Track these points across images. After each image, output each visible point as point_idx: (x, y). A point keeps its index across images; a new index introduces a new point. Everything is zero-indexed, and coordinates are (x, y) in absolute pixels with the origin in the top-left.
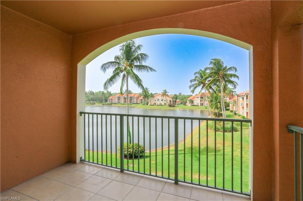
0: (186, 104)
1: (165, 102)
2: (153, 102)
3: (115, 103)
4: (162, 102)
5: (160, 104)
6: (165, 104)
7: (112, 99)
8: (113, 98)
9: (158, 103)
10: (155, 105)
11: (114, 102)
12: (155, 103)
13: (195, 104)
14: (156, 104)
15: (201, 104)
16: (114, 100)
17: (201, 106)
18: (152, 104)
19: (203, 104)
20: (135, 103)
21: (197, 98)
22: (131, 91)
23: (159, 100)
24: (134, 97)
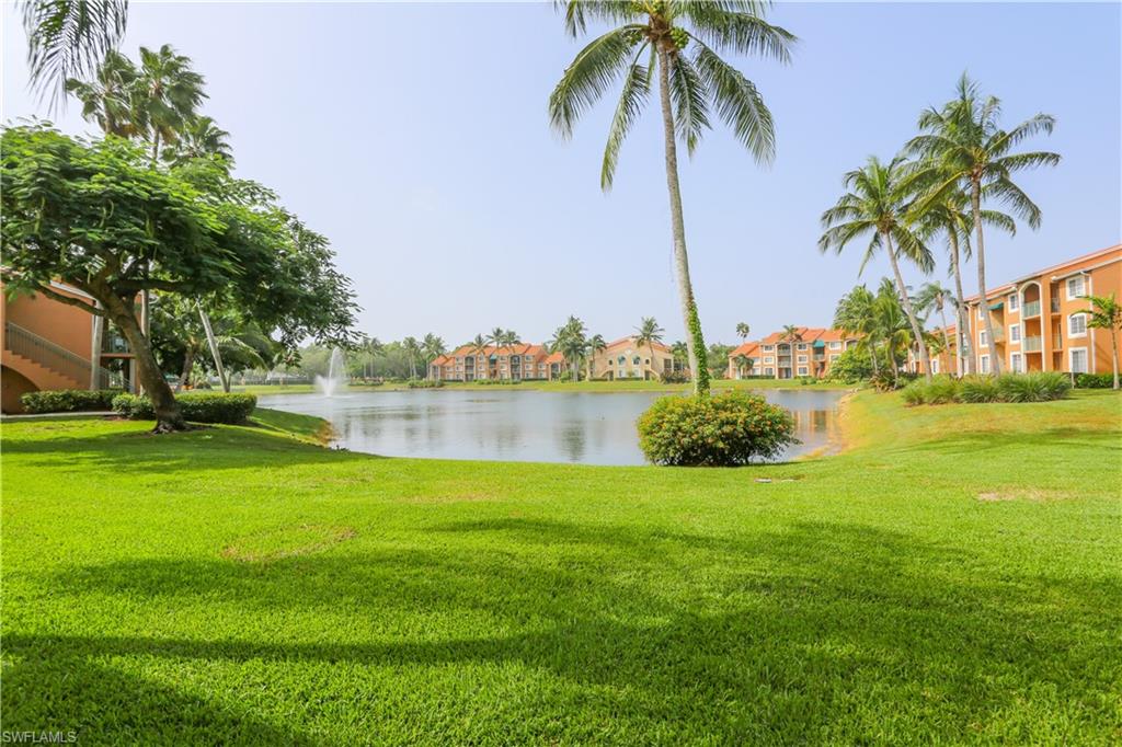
0: (725, 373)
1: (649, 367)
2: (601, 369)
3: (454, 381)
4: (635, 368)
5: (631, 374)
6: (647, 373)
7: (442, 367)
8: (450, 363)
9: (621, 370)
10: (611, 379)
11: (451, 378)
12: (611, 373)
13: (758, 373)
14: (615, 377)
15: (780, 370)
16: (451, 370)
17: (780, 377)
18: (600, 376)
19: (787, 370)
20: (531, 376)
21: (767, 347)
22: (514, 334)
23: (623, 359)
24: (526, 354)
